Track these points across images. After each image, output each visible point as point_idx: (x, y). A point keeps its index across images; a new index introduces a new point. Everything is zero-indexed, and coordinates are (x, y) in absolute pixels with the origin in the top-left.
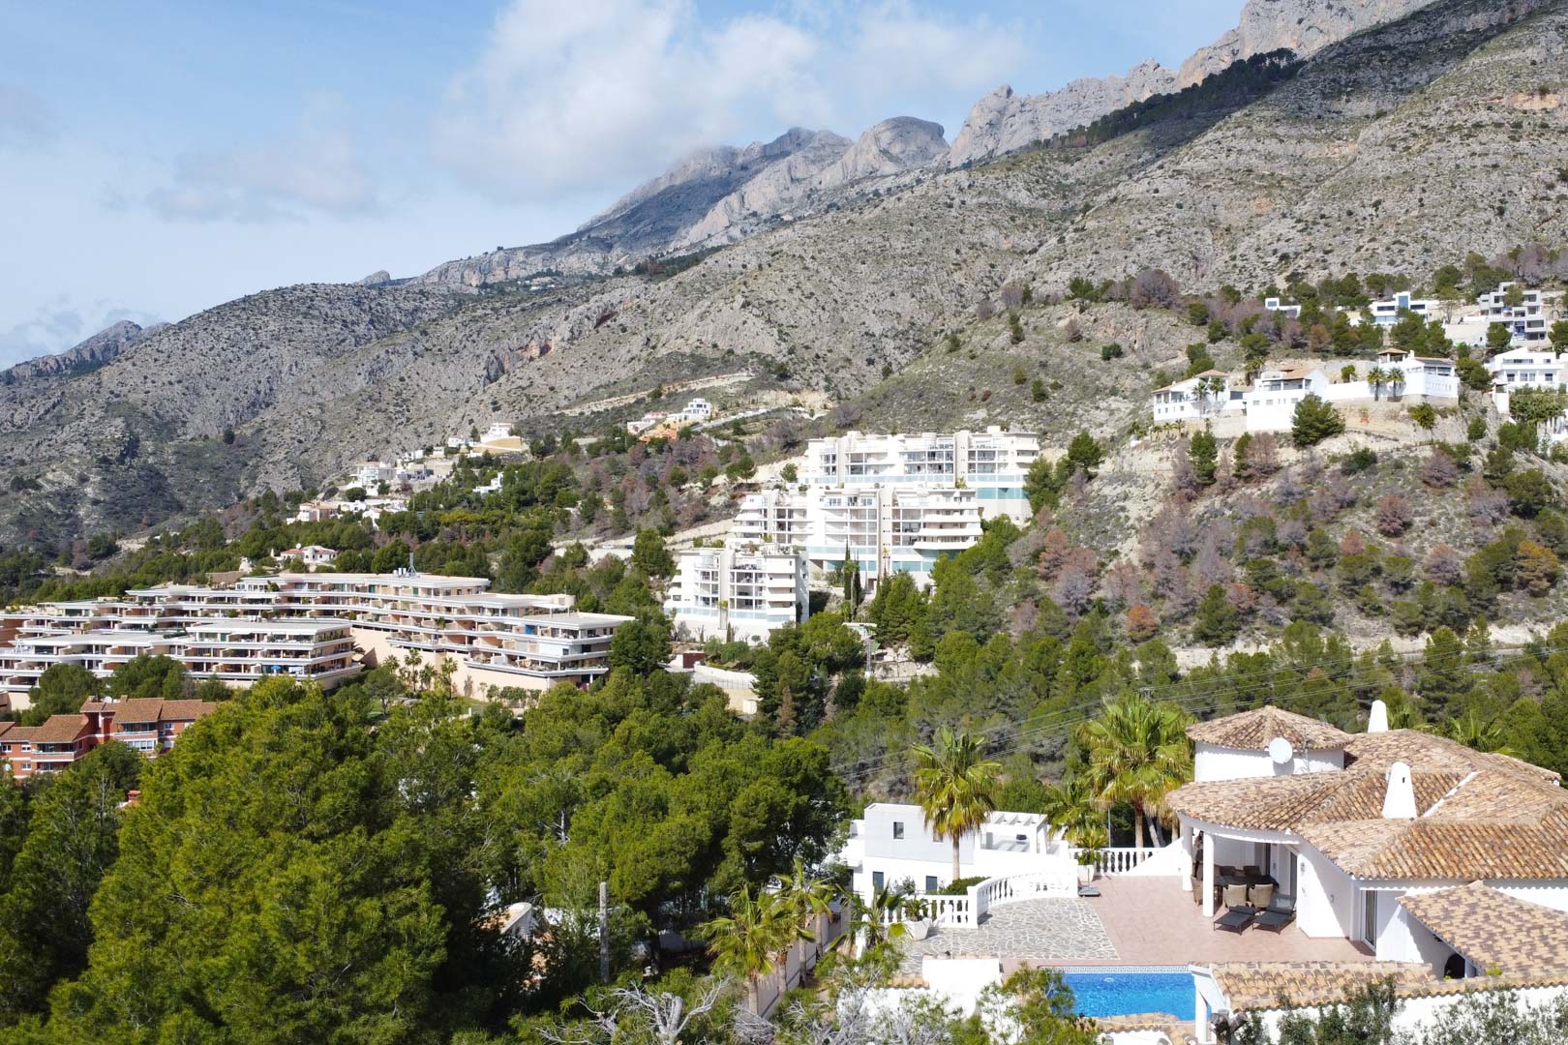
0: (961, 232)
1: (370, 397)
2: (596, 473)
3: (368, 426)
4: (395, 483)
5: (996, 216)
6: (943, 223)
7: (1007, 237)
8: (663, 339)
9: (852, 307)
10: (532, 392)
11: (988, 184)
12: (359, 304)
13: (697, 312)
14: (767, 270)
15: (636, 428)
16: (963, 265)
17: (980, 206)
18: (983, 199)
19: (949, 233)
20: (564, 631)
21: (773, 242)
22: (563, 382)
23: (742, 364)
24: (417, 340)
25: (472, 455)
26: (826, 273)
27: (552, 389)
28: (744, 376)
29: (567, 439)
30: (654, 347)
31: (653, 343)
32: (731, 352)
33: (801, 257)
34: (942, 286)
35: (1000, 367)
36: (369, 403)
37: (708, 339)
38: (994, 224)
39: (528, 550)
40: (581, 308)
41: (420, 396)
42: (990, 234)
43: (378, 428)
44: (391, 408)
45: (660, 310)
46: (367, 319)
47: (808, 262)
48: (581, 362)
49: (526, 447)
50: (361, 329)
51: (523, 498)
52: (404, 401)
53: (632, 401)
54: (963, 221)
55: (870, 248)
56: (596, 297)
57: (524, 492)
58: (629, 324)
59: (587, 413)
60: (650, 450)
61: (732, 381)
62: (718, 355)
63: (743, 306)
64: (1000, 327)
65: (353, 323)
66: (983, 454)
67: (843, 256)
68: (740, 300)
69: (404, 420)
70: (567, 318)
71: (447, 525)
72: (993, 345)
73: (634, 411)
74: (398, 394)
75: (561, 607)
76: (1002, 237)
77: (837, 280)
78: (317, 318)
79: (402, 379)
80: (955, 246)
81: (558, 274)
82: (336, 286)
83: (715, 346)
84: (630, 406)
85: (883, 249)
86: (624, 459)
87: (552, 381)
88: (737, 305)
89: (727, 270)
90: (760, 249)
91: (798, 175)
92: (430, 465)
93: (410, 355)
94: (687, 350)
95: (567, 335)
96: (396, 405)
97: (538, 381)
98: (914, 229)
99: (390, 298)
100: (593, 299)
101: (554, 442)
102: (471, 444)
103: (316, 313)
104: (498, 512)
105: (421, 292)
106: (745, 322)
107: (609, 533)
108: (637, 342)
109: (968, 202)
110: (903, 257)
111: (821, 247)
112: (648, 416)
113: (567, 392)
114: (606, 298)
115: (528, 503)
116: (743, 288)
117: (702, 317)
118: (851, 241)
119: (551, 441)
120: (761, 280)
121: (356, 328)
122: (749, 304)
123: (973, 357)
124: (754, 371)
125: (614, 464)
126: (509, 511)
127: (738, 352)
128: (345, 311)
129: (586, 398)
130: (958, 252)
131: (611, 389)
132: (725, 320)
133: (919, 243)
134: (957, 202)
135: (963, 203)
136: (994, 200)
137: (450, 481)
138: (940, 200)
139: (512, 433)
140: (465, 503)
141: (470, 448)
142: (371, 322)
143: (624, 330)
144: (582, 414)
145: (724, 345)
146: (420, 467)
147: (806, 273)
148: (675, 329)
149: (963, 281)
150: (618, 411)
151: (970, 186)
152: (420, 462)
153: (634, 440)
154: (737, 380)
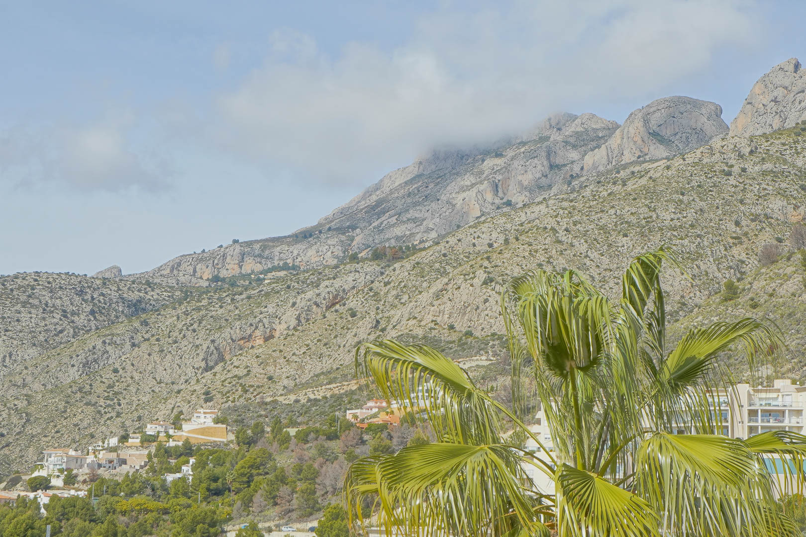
0: (742, 202)
1: (80, 390)
2: (301, 459)
3: (75, 420)
4: (83, 473)
5: (783, 185)
6: (721, 192)
7: (796, 207)
8: (394, 321)
9: (611, 284)
10: (248, 381)
11: (773, 150)
12: (81, 293)
13: (433, 290)
14: (514, 244)
15: (356, 417)
16: (744, 239)
17: (764, 173)
18: (768, 166)
19: (727, 203)
21: (523, 218)
22: (283, 372)
23: (482, 346)
24: (136, 331)
25: (172, 444)
26: (582, 247)
27: (270, 378)
28: (483, 360)
29: (278, 427)
30: (383, 330)
31: (383, 324)
32: (469, 334)
33: (553, 229)
34: (718, 261)
36: (78, 395)
37: (444, 319)
38: (782, 193)
40: (310, 294)
41: (133, 389)
42: (776, 205)
43: (85, 423)
44: (102, 402)
45: (394, 292)
46: (88, 309)
47: (562, 235)
48: (304, 349)
49: (232, 437)
50: (81, 320)
51: (213, 486)
52: (116, 394)
53: (354, 388)
54: (744, 190)
55: (633, 219)
56: (327, 283)
57: (216, 479)
58: (359, 309)
59: (303, 401)
60: (366, 437)
61: (468, 365)
62: (454, 337)
63: (485, 283)
65: (73, 313)
67: (602, 228)
68: (481, 276)
69: (114, 414)
70: (294, 304)
71: (124, 513)
73: (353, 399)
74: (110, 387)
76: (790, 208)
77: (594, 255)
78: (37, 307)
79: (116, 371)
80: (735, 217)
81: (294, 267)
82: (59, 274)
83: (452, 327)
84: (353, 392)
85: (649, 221)
86: (336, 446)
87: (270, 369)
88: (477, 282)
89: (471, 249)
90: (509, 226)
91: (559, 161)
92: (123, 454)
93: (128, 345)
94: (420, 332)
95: (293, 323)
96: (107, 398)
97: (256, 369)
98: (685, 198)
99: (114, 288)
100: (324, 284)
101: (263, 431)
102: (171, 432)
103: (36, 302)
104: (183, 500)
105: (148, 283)
106: (486, 301)
107: (294, 515)
108: (363, 329)
109: (749, 170)
110: (674, 229)
111: (576, 218)
112: (371, 404)
113: (286, 382)
114: (337, 283)
115: (218, 493)
116: (486, 263)
117: (438, 296)
118: (612, 211)
119: (259, 431)
120: (507, 255)
121: (76, 318)
122: (492, 281)
124: (495, 354)
125: (322, 451)
126: (196, 500)
127: (478, 333)
128: (65, 300)
129: (306, 385)
130: (737, 224)
131: (331, 376)
132: (464, 298)
133: (691, 215)
134: (736, 170)
135: (744, 170)
136: (780, 167)
137: (143, 472)
138: (717, 168)
139: (217, 421)
140: (149, 491)
141: (169, 436)
142: (92, 312)
143: (353, 315)
144: (297, 401)
145: (461, 326)
146: (113, 456)
147: (560, 247)
148: (405, 311)
149: (743, 256)
150: (338, 398)
151: (751, 152)
152: (113, 450)
153: (349, 426)
154: (474, 364)
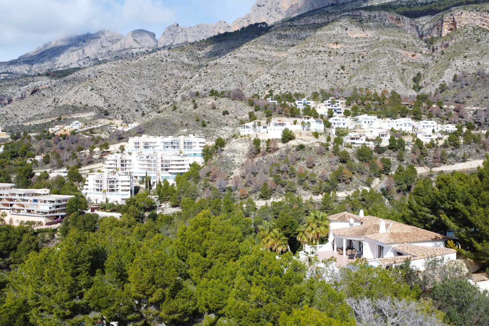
0: (166, 70)
2: (41, 146)
5: (178, 66)
6: (160, 67)
7: (181, 72)
8: (61, 100)
9: (130, 92)
10: (7, 116)
11: (174, 55)
13: (74, 91)
14: (99, 78)
15: (53, 131)
16: (167, 81)
17: (172, 62)
18: (173, 60)
19: (162, 70)
20: (49, 201)
21: (99, 68)
22: (20, 113)
23: (91, 109)
26: (120, 80)
27: (16, 115)
28: (92, 114)
29: (25, 134)
30: (57, 102)
31: (56, 101)
32: (87, 105)
33: (111, 74)
34: (160, 87)
35: (190, 116)
37: (78, 100)
38: (177, 68)
39: (25, 173)
40: (25, 87)
42: (176, 71)
45: (58, 89)
47: (114, 76)
48: (27, 106)
49: (9, 136)
51: (13, 155)
53: (50, 121)
54: (167, 66)
55: (135, 73)
56: (31, 83)
57: (13, 153)
58: (45, 94)
59: (33, 125)
60: (60, 138)
61: (88, 115)
62: (82, 106)
63: (91, 90)
64: (189, 103)
66: (188, 143)
67: (126, 75)
68: (90, 88)
70: (20, 90)
72: (188, 109)
73: (52, 124)
75: (45, 193)
76: (179, 72)
77: (124, 83)
80: (164, 74)
81: (11, 73)
83: (81, 103)
84: (49, 122)
85: (140, 74)
86: (51, 141)
87: (15, 112)
88: (89, 89)
89: (83, 77)
90: (95, 70)
91: (104, 45)
94: (70, 104)
95: (20, 96)
97: (10, 112)
98: (150, 68)
100: (30, 84)
101: (20, 135)
104: (3, 160)
106: (92, 96)
107: (55, 167)
108: (50, 101)
109: (168, 60)
110: (147, 77)
111: (118, 71)
112: (56, 126)
113: (22, 117)
114: (35, 84)
115: (15, 157)
116: (91, 84)
117: (75, 93)
118: (129, 70)
119: (18, 134)
120: (97, 81)
122: (93, 89)
123: (181, 112)
124: (96, 112)
125: (48, 143)
126: (8, 160)
127: (89, 105)
129: (30, 120)
130: (165, 76)
131: (42, 116)
132: (85, 94)
133: (152, 72)
134: (164, 60)
135: (167, 60)
136: (176, 60)
138: (159, 59)
139: (2, 131)
143: (44, 96)
144: (30, 125)
145: (84, 103)
147: (114, 80)
148: (65, 97)
149: (167, 86)
150: (45, 125)
151: (169, 55)
153: (53, 135)
154: (90, 115)
